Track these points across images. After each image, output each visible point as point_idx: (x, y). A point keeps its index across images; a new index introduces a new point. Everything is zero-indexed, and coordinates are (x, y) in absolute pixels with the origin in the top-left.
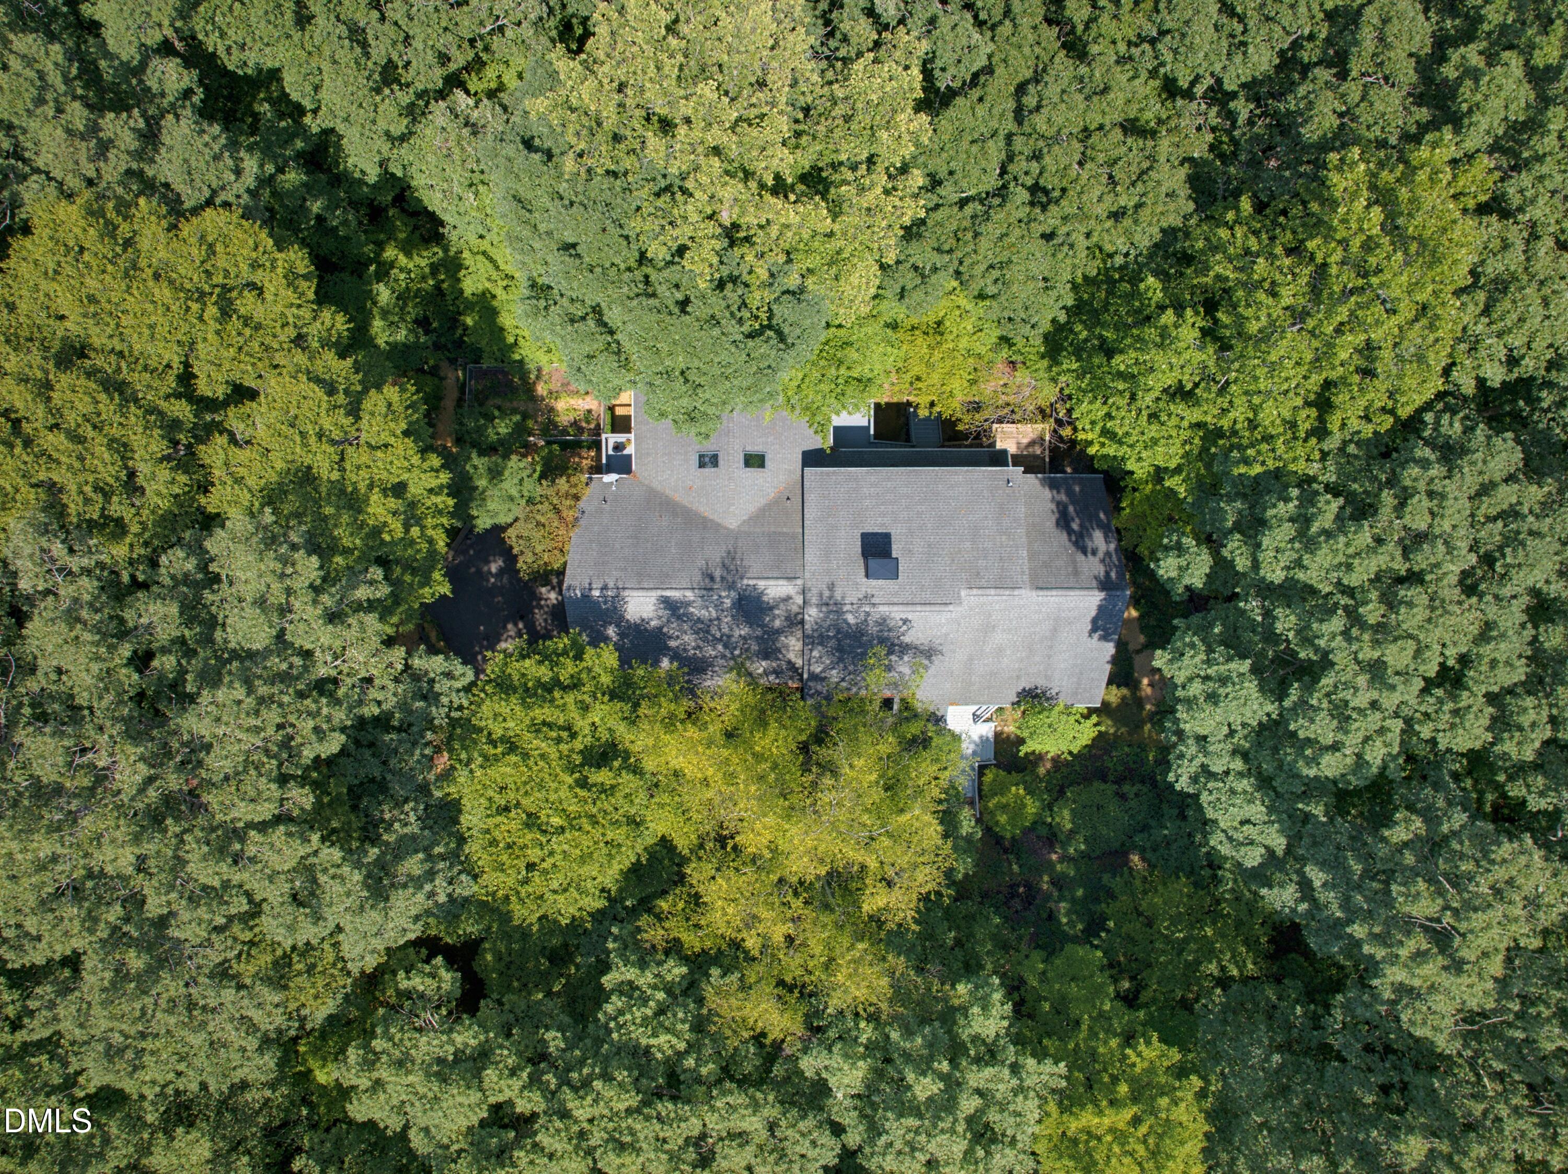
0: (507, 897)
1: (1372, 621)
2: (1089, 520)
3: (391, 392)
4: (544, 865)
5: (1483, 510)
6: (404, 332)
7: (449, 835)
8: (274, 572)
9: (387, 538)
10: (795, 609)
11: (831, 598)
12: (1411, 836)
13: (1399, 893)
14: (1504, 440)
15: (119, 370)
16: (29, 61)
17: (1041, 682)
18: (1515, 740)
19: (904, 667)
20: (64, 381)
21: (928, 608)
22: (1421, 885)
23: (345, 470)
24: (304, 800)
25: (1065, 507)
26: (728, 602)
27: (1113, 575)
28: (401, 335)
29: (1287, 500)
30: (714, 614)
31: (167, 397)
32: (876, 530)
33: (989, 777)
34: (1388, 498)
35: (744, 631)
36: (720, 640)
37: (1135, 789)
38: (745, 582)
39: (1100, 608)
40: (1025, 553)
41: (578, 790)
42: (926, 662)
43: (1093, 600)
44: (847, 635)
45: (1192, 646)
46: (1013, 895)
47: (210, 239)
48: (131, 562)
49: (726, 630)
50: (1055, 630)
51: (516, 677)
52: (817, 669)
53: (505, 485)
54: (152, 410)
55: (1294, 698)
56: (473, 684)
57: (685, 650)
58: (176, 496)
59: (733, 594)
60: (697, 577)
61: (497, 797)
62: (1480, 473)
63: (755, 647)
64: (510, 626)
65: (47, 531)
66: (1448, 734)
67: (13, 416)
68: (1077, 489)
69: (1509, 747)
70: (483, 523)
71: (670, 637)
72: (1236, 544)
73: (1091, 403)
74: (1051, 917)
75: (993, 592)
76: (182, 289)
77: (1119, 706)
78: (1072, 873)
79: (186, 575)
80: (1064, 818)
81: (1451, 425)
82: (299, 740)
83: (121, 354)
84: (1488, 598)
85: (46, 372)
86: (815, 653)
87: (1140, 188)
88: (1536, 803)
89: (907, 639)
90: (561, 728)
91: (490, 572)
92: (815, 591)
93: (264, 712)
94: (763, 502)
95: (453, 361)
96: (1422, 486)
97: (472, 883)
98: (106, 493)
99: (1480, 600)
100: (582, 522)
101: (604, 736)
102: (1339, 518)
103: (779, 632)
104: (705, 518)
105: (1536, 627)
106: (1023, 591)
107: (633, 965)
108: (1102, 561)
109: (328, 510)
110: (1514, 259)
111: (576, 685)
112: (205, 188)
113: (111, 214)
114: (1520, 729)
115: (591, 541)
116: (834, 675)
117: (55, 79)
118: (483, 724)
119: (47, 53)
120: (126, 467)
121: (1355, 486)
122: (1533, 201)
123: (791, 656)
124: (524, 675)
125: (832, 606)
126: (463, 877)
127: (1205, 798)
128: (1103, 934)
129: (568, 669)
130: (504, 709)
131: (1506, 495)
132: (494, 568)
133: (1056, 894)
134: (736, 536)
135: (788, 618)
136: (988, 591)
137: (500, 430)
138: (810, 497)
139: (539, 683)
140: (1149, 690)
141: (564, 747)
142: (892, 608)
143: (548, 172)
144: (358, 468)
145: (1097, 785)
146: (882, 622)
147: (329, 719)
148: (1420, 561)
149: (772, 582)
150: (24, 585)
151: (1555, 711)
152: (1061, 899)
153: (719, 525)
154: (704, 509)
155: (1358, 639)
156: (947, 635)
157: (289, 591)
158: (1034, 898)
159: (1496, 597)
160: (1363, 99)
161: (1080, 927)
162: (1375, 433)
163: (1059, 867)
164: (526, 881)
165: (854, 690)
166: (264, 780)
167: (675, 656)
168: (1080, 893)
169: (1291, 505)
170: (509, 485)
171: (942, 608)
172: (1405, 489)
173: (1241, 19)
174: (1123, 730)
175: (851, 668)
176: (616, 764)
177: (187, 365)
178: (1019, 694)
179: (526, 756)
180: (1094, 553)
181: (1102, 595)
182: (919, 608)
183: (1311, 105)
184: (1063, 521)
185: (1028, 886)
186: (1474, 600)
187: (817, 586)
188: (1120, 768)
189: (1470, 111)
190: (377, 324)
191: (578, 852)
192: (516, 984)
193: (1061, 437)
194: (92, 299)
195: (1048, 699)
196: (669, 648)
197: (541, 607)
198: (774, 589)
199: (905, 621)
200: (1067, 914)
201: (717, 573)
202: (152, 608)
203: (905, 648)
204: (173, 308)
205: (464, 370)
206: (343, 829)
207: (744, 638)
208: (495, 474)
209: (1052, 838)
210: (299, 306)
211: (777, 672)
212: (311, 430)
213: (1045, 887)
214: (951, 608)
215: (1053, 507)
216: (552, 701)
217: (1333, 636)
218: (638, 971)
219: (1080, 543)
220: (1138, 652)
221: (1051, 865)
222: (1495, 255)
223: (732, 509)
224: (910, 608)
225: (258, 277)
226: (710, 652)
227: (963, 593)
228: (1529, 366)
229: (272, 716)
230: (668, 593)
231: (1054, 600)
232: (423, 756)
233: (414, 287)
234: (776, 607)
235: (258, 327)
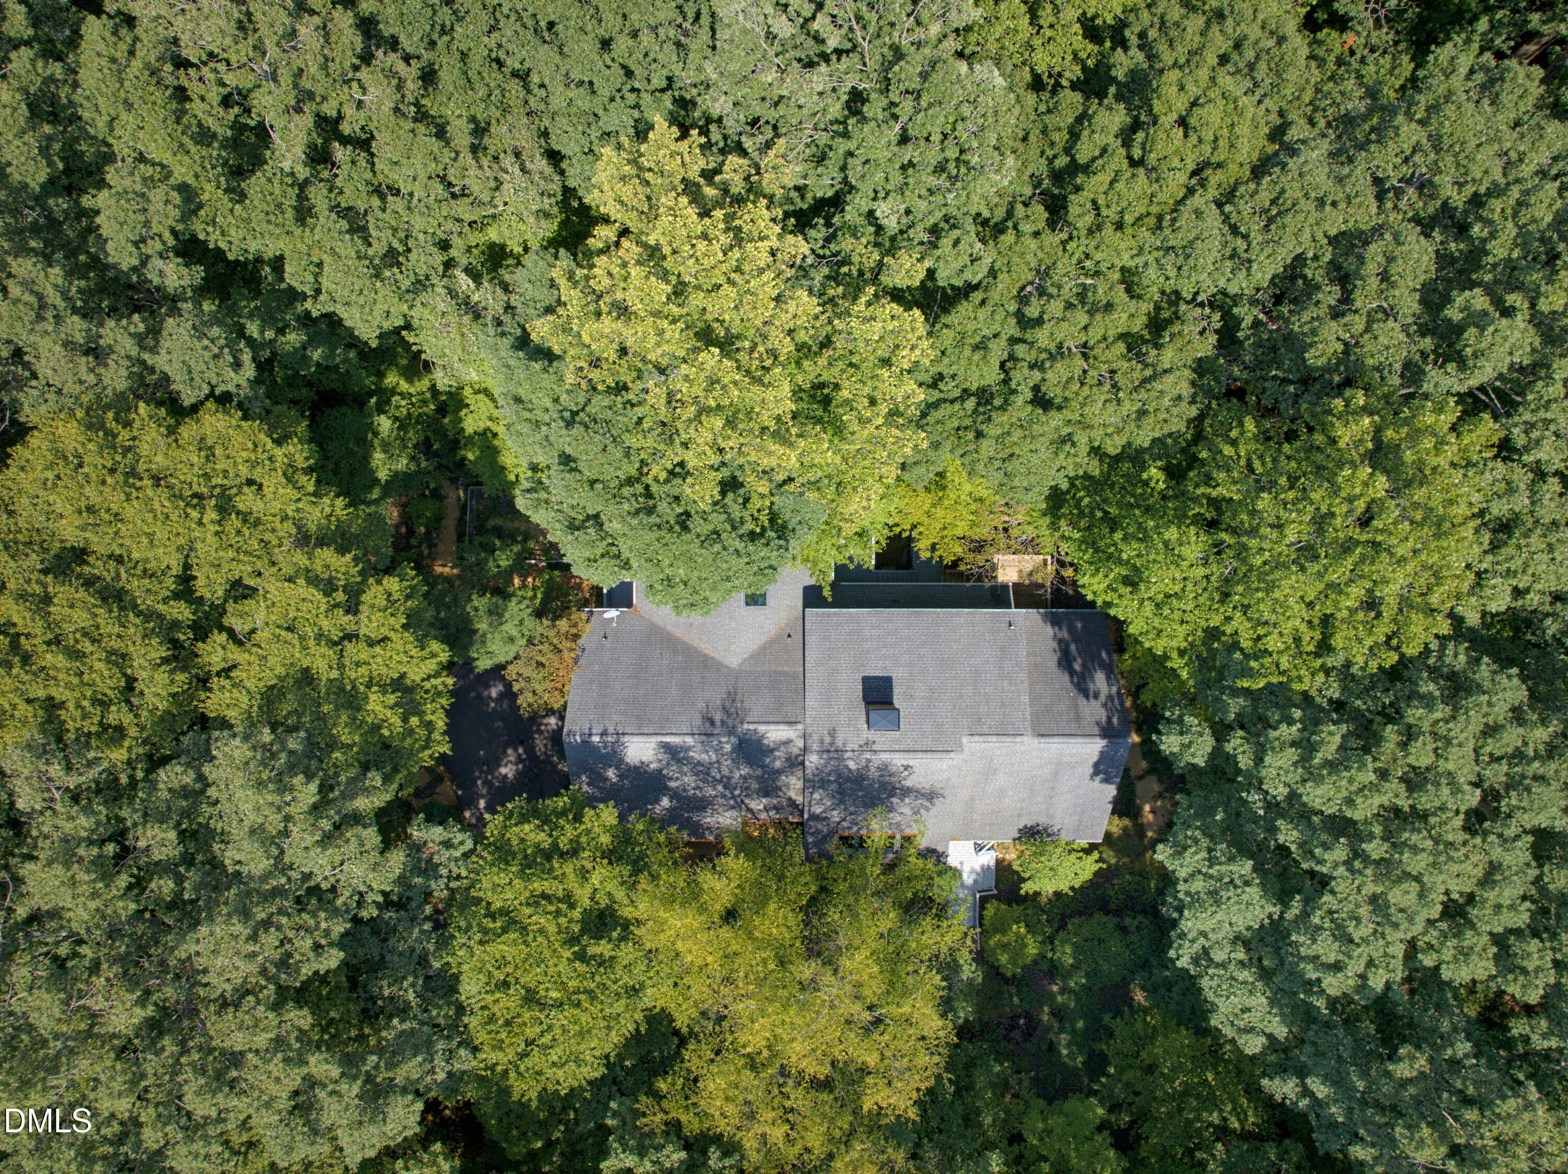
0: (506, 1072)
1: (1375, 856)
2: (1092, 660)
3: (392, 584)
4: (543, 1040)
5: (1488, 749)
6: (405, 462)
7: (448, 1005)
8: (272, 804)
9: (386, 732)
10: (796, 751)
11: (832, 744)
12: (1415, 1074)
13: (1401, 1134)
14: (1509, 677)
15: (118, 576)
16: (28, 285)
17: (1043, 820)
18: (1520, 983)
19: (904, 808)
20: (62, 592)
21: (930, 755)
22: (1425, 1131)
23: (344, 666)
24: (302, 1021)
25: (1067, 645)
26: (728, 748)
27: (1115, 720)
28: (402, 464)
29: (1290, 722)
30: (714, 758)
31: (165, 601)
32: (878, 673)
33: (990, 910)
34: (1391, 733)
35: (745, 771)
36: (721, 781)
37: (1136, 922)
38: (746, 726)
39: (1102, 753)
40: (1027, 699)
41: (577, 964)
42: (928, 804)
43: (1094, 747)
44: (848, 779)
45: (1196, 841)
46: (1013, 1027)
47: (210, 442)
48: (129, 762)
49: (726, 772)
50: (1057, 773)
51: (515, 842)
52: (818, 810)
53: (506, 627)
54: (149, 615)
55: (1297, 912)
56: (472, 851)
57: (685, 790)
58: (174, 695)
59: (734, 740)
60: (698, 721)
61: (496, 973)
62: (1486, 715)
63: (755, 786)
64: (510, 751)
65: (45, 752)
66: (1451, 966)
67: (12, 631)
68: (1079, 625)
69: (1514, 989)
70: (483, 664)
71: (670, 779)
72: (1239, 741)
73: (1093, 575)
74: (1052, 1048)
75: (994, 738)
76: (181, 497)
77: (1119, 837)
78: (1073, 1005)
79: (184, 787)
80: (1066, 955)
81: (1456, 655)
82: (297, 957)
83: (120, 560)
84: (1492, 838)
85: (45, 586)
86: (816, 796)
87: (1143, 395)
88: (1539, 1043)
89: (908, 783)
90: (560, 900)
91: (490, 697)
92: (815, 737)
93: (263, 937)
94: (764, 638)
95: (454, 481)
96: (1426, 726)
97: (471, 1056)
98: (103, 703)
99: (1484, 841)
100: (582, 661)
101: (604, 902)
102: (1342, 748)
103: (779, 772)
104: (705, 655)
105: (1540, 866)
106: (1024, 739)
107: (632, 1151)
108: (1104, 705)
109: (326, 708)
110: (1521, 501)
111: (575, 851)
112: (205, 386)
113: (111, 425)
114: (1525, 971)
115: (591, 682)
116: (835, 816)
117: (54, 297)
118: (481, 894)
119: (46, 276)
120: (125, 675)
121: (1358, 703)
122: (1538, 442)
123: (792, 794)
124: (523, 840)
125: (833, 752)
126: (462, 1052)
127: (1205, 983)
128: (1103, 1080)
129: (568, 833)
130: (503, 879)
131: (1511, 738)
132: (494, 693)
133: (1056, 1025)
134: (737, 675)
135: (788, 759)
136: (990, 738)
137: (502, 563)
138: (811, 640)
139: (539, 849)
140: (1150, 817)
141: (562, 920)
142: (893, 755)
143: (548, 380)
144: (358, 664)
145: (1099, 917)
146: (884, 768)
147: (327, 932)
148: (1425, 802)
149: (772, 727)
150: (21, 804)
151: (1559, 956)
152: (1062, 1030)
153: (719, 663)
154: (706, 648)
155: (1360, 873)
156: (948, 780)
157: (288, 818)
158: (1035, 1029)
159: (1500, 836)
160: (1367, 330)
161: (1080, 1059)
162: (1380, 668)
163: (1059, 998)
164: (524, 1055)
165: (855, 829)
166: (262, 1008)
167: (675, 795)
168: (1080, 1024)
169: (1294, 728)
170: (510, 628)
171: (944, 755)
172: (1410, 727)
173: (1245, 237)
174: (1126, 860)
175: (852, 809)
176: (615, 934)
177: (187, 566)
178: (1020, 831)
179: (524, 930)
180: (1096, 696)
181: (1104, 742)
182: (920, 755)
183: (1314, 332)
184: (1065, 662)
185: (1029, 1017)
186: (1478, 840)
187: (819, 732)
188: (1121, 897)
189: (1475, 355)
190: (378, 456)
191: (577, 1028)
192: (515, 1132)
193: (1063, 578)
194: (90, 509)
195: (1049, 835)
196: (668, 789)
197: (541, 732)
198: (775, 734)
199: (906, 768)
200: (1068, 1045)
201: (718, 717)
202: (149, 833)
203: (906, 792)
204: (172, 517)
205: (465, 491)
206: (341, 1020)
207: (744, 778)
208: (496, 613)
209: (1053, 970)
210: (299, 500)
211: (777, 808)
212: (310, 631)
213: (1046, 1018)
214: (952, 755)
215: (1055, 645)
216: (552, 869)
217: (1336, 865)
218: (636, 1158)
219: (1082, 687)
220: (1140, 778)
221: (1052, 996)
222: (1499, 497)
223: (733, 647)
224: (911, 755)
225: (256, 475)
226: (710, 792)
227: (965, 740)
228: (1533, 600)
229: (270, 939)
230: (668, 739)
231: (1055, 747)
232: (423, 932)
233: (415, 412)
234: (777, 749)
235: (257, 523)
